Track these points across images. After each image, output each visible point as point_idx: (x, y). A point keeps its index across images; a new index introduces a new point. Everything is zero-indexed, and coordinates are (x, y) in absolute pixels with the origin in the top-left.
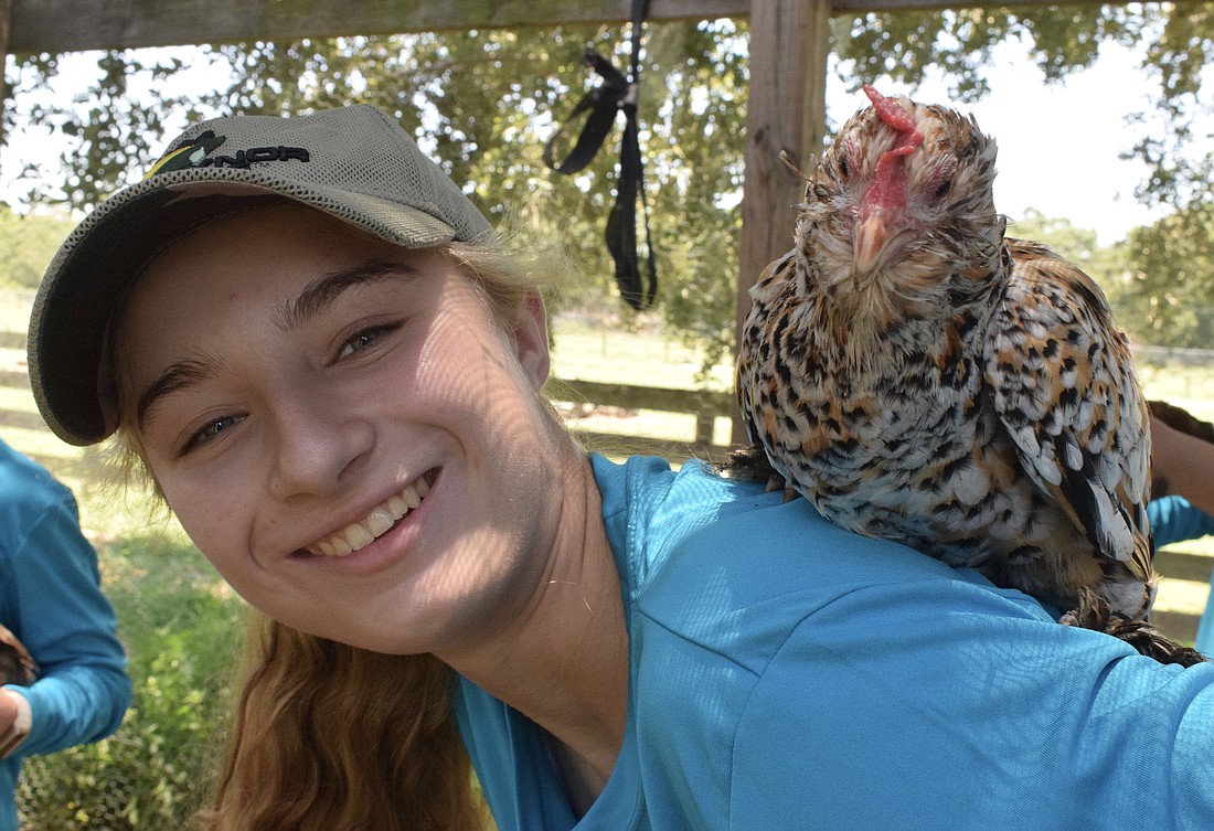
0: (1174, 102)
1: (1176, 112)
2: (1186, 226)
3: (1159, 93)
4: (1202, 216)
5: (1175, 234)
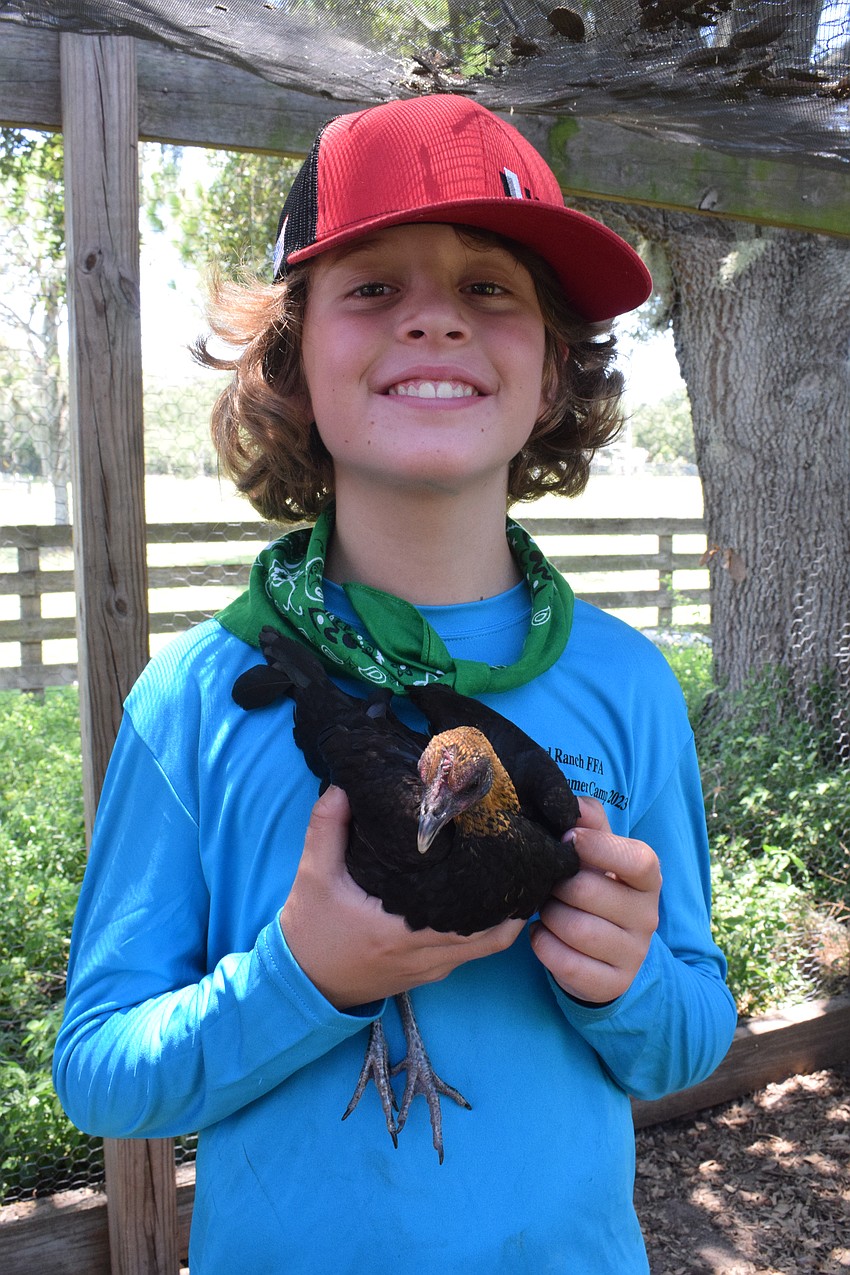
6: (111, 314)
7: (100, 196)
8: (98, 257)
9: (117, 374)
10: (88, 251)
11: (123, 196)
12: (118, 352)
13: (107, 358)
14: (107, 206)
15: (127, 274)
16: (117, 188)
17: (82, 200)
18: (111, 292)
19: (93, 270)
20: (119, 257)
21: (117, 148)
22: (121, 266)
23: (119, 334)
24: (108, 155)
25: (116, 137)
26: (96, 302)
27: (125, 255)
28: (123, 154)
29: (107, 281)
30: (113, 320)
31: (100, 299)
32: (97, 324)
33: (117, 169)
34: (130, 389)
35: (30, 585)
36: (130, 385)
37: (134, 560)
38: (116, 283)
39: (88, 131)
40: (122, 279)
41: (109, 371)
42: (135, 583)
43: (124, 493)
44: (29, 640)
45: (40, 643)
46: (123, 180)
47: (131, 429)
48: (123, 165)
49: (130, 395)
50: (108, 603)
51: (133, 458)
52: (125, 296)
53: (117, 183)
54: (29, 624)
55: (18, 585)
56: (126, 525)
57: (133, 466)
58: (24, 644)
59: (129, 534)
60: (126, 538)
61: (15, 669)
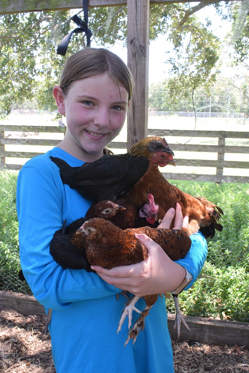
0: (178, 48)
1: (178, 51)
2: (180, 80)
3: (173, 46)
4: (184, 77)
5: (178, 81)
6: (137, 56)
7: (135, 22)
8: (134, 40)
9: (138, 74)
10: (131, 39)
11: (141, 21)
12: (138, 67)
13: (135, 69)
14: (136, 25)
15: (142, 44)
16: (139, 19)
17: (130, 24)
18: (137, 50)
19: (132, 44)
20: (140, 40)
21: (140, 7)
22: (140, 42)
23: (139, 62)
24: (137, 10)
25: (140, 4)
26: (133, 53)
27: (141, 39)
28: (141, 10)
29: (136, 47)
30: (137, 58)
31: (134, 52)
32: (133, 60)
33: (140, 13)
34: (142, 78)
35: (221, 149)
36: (142, 77)
37: (141, 128)
38: (139, 48)
39: (132, 4)
40: (140, 46)
41: (136, 73)
42: (141, 135)
43: (139, 108)
44: (219, 167)
45: (223, 168)
46: (141, 16)
47: (142, 89)
48: (141, 12)
49: (142, 80)
50: (133, 140)
51: (142, 98)
52: (141, 51)
53: (140, 18)
54: (220, 162)
55: (217, 149)
56: (139, 118)
57: (142, 100)
58: (217, 168)
59: (140, 121)
60: (139, 122)
61: (214, 176)
